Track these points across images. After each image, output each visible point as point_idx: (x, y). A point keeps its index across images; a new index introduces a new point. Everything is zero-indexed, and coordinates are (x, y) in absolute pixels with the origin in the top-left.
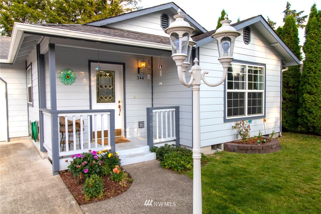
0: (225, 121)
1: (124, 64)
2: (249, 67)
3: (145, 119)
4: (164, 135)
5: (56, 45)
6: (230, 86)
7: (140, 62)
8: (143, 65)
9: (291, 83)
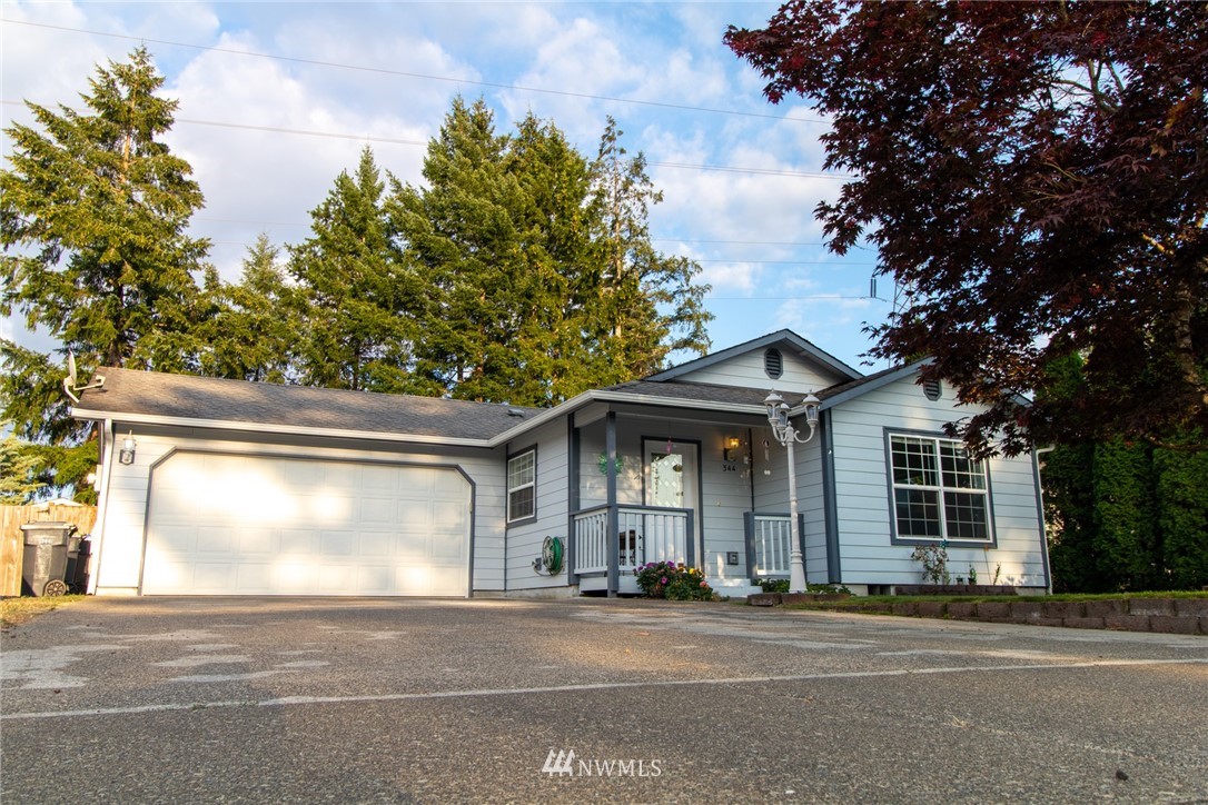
0: (895, 542)
1: (699, 443)
2: (941, 442)
3: (740, 548)
4: (777, 563)
5: (617, 413)
6: (900, 477)
7: (727, 439)
8: (734, 443)
9: (1077, 481)
